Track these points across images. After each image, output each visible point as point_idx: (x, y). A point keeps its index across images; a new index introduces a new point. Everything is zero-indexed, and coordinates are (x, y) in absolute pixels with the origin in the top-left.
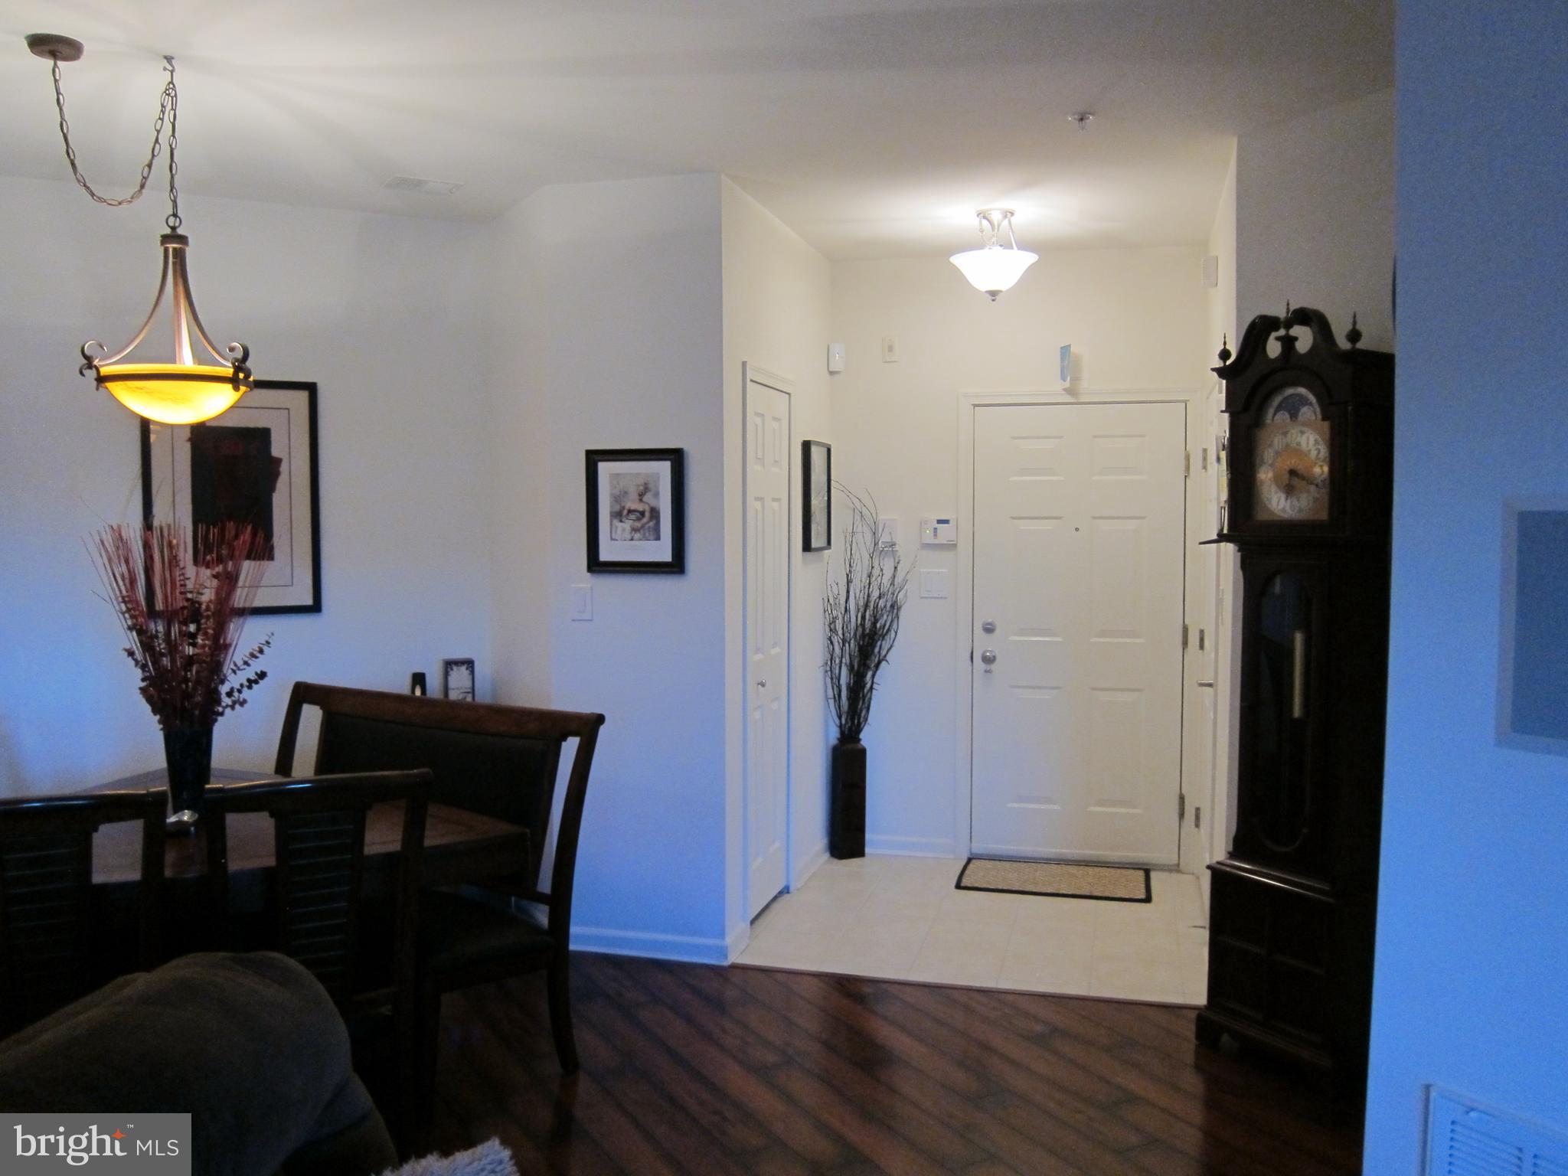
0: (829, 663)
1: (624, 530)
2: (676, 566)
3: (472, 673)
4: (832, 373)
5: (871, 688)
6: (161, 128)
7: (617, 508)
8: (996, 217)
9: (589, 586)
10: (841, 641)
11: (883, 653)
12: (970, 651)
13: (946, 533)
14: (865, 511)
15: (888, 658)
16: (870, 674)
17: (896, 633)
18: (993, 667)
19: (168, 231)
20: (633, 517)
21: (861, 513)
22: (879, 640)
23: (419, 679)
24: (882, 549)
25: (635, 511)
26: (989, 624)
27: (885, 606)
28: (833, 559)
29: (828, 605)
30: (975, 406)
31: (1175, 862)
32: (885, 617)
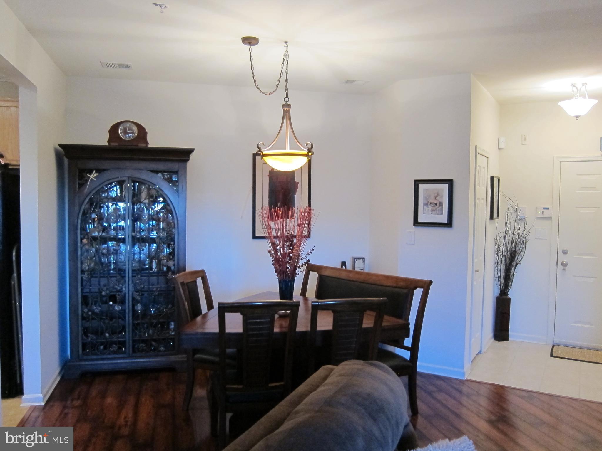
0: (496, 263)
1: (428, 210)
2: (449, 224)
3: (364, 262)
4: (499, 149)
5: (513, 274)
6: (283, 67)
7: (426, 202)
8: (579, 86)
9: (414, 231)
10: (501, 255)
11: (519, 260)
12: (556, 260)
13: (547, 213)
14: (512, 204)
15: (521, 262)
16: (513, 268)
17: (524, 253)
18: (566, 268)
19: (285, 103)
20: (432, 205)
21: (511, 205)
22: (517, 255)
23: (344, 264)
24: (520, 219)
25: (433, 203)
26: (565, 250)
27: (520, 242)
28: (500, 223)
29: (497, 241)
30: (561, 162)
32: (520, 246)
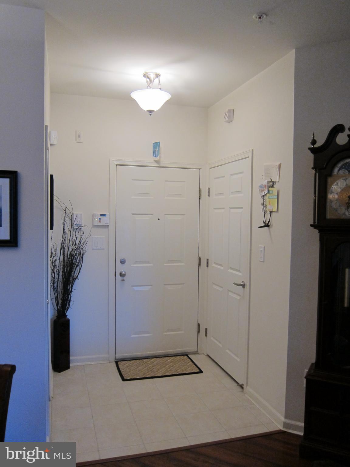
0: (53, 282)
2: (13, 242)
4: (51, 145)
5: (71, 291)
8: (152, 76)
10: (57, 271)
11: (76, 275)
12: (115, 271)
13: (104, 221)
14: (67, 210)
15: (78, 277)
16: (71, 285)
18: (125, 278)
21: (65, 211)
24: (76, 228)
26: (122, 260)
27: (76, 254)
30: (117, 165)
31: (196, 350)
32: (76, 258)
